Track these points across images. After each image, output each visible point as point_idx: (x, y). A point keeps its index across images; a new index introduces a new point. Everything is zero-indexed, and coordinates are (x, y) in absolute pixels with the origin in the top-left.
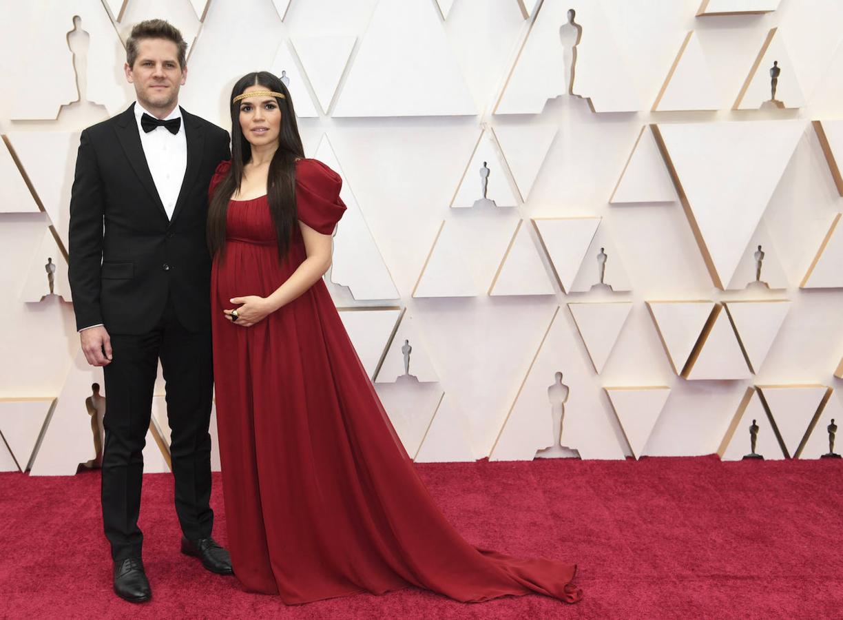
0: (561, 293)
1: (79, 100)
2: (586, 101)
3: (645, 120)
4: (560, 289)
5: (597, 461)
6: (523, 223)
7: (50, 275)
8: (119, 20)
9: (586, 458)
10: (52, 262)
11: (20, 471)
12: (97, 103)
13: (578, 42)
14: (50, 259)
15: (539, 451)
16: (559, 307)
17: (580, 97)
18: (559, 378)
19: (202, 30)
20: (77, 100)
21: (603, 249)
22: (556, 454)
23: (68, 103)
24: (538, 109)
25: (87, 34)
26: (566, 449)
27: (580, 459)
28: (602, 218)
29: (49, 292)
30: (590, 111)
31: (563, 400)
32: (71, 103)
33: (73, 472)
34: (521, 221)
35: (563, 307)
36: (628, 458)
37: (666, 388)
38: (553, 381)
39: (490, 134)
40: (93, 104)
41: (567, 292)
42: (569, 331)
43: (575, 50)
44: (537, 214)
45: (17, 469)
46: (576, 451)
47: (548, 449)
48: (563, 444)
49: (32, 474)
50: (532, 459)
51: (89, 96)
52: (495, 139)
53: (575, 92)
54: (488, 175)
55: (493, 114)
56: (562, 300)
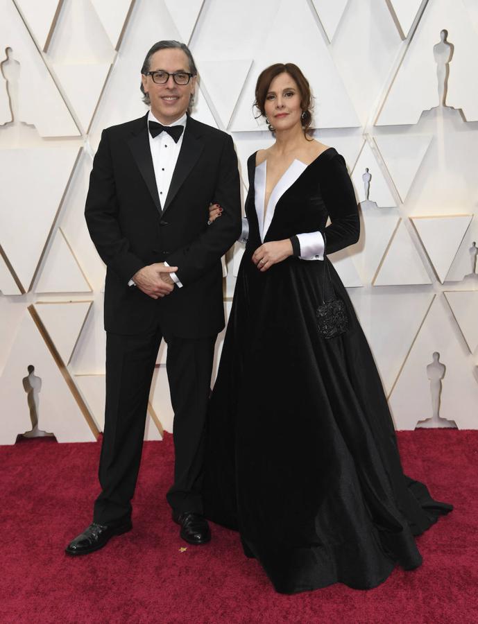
0: (437, 282)
1: (13, 121)
2: (458, 112)
4: (436, 279)
5: (472, 431)
6: (402, 222)
8: (45, 50)
9: (463, 429)
12: (28, 123)
13: (450, 59)
15: (420, 422)
16: (435, 295)
17: (452, 108)
18: (437, 357)
19: (118, 58)
20: (10, 120)
21: (475, 243)
22: (435, 425)
23: (3, 124)
24: (414, 119)
25: (18, 63)
26: (443, 420)
27: (457, 428)
28: (473, 215)
30: (461, 120)
31: (440, 377)
32: (6, 124)
33: (12, 441)
34: (401, 219)
35: (439, 294)
38: (431, 360)
39: (372, 144)
40: (24, 124)
41: (442, 282)
42: (444, 317)
43: (447, 66)
44: (415, 212)
46: (453, 422)
47: (427, 420)
48: (441, 416)
50: (413, 429)
51: (20, 118)
52: (376, 149)
53: (447, 104)
54: (370, 180)
55: (374, 126)
56: (439, 289)
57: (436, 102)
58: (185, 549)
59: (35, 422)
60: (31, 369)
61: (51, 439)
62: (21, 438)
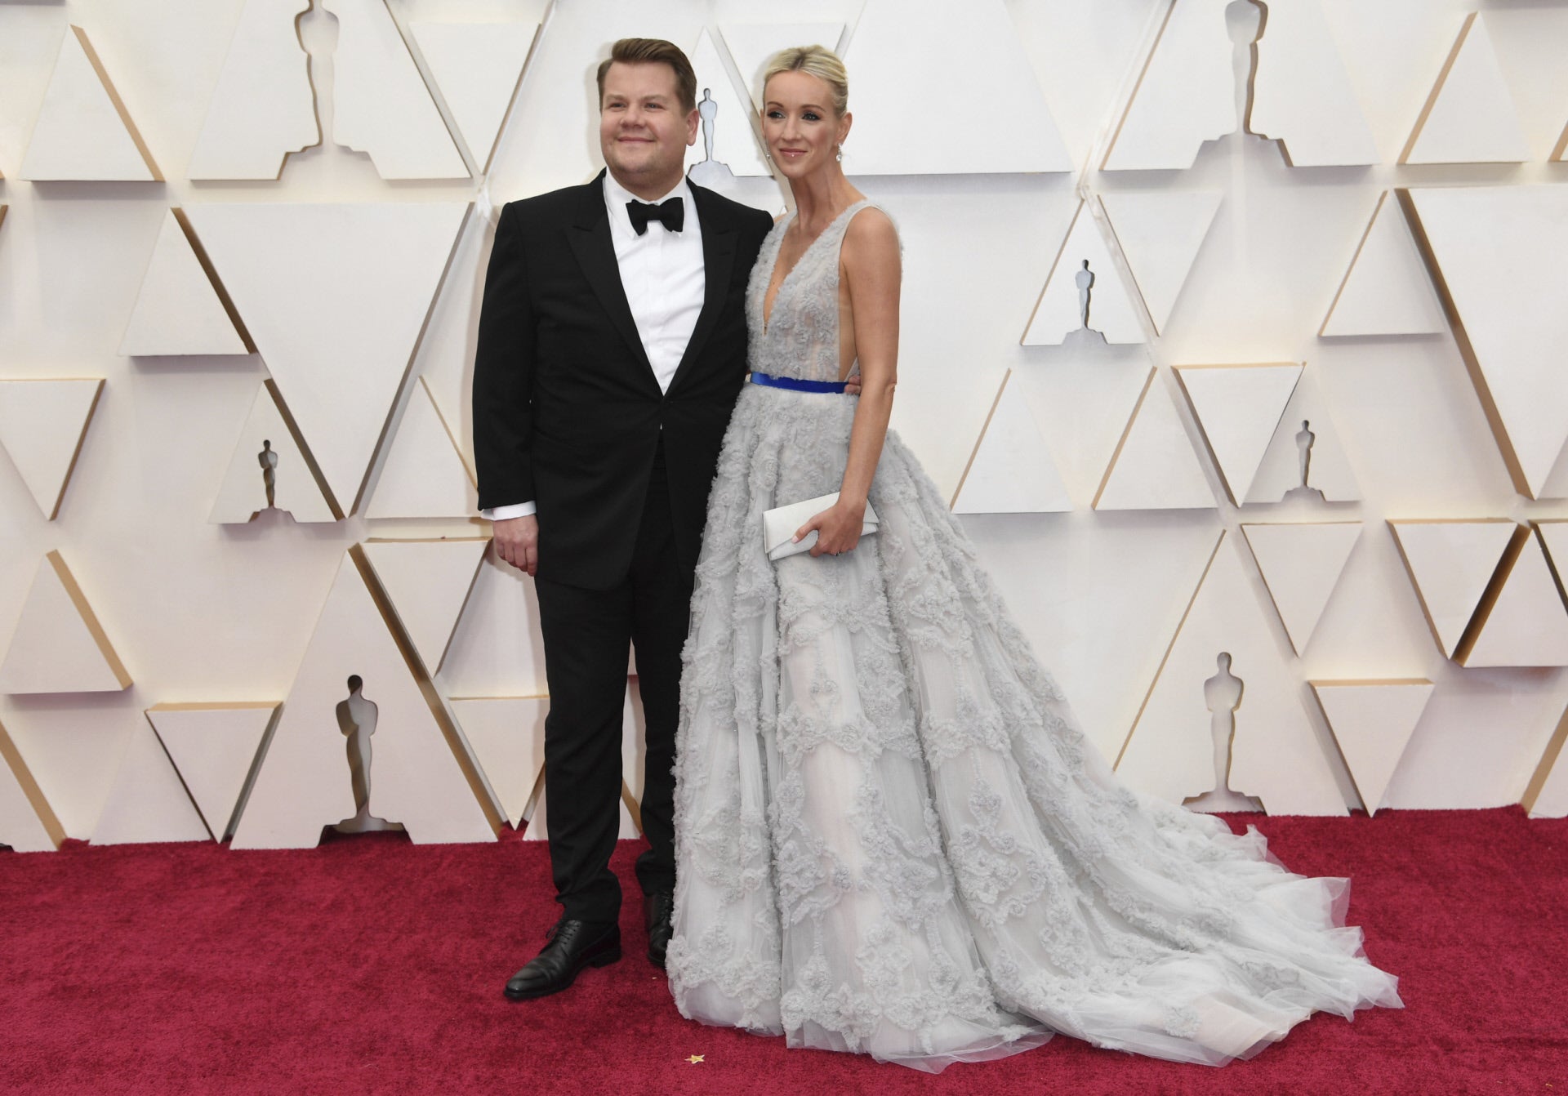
0: (1229, 504)
1: (320, 143)
2: (1275, 145)
3: (1386, 180)
4: (1226, 499)
5: (1296, 818)
6: (1157, 375)
7: (268, 474)
9: (1276, 814)
10: (272, 448)
11: (213, 840)
12: (354, 149)
13: (1260, 34)
14: (267, 443)
15: (1188, 800)
16: (1224, 532)
17: (1263, 137)
18: (1225, 663)
19: (553, 12)
20: (315, 141)
21: (1306, 423)
22: (1220, 805)
23: (299, 149)
24: (1184, 160)
25: (333, 17)
26: (1238, 796)
27: (1264, 813)
28: (1304, 364)
29: (265, 505)
30: (1282, 162)
31: (1232, 704)
32: (305, 149)
33: (312, 841)
34: (1154, 370)
35: (1232, 529)
36: (1353, 812)
37: (1426, 681)
38: (1213, 670)
39: (1096, 208)
40: (346, 150)
41: (1239, 504)
42: (1244, 579)
43: (1254, 48)
44: (1183, 355)
45: (207, 837)
46: (1257, 800)
47: (1204, 795)
48: (1233, 787)
49: (235, 845)
51: (338, 135)
52: (1105, 219)
53: (1253, 128)
54: (1091, 285)
55: (1101, 170)
56: (1230, 518)
57: (1231, 124)
58: (700, 1059)
59: (362, 800)
60: (355, 683)
61: (398, 835)
62: (330, 834)
